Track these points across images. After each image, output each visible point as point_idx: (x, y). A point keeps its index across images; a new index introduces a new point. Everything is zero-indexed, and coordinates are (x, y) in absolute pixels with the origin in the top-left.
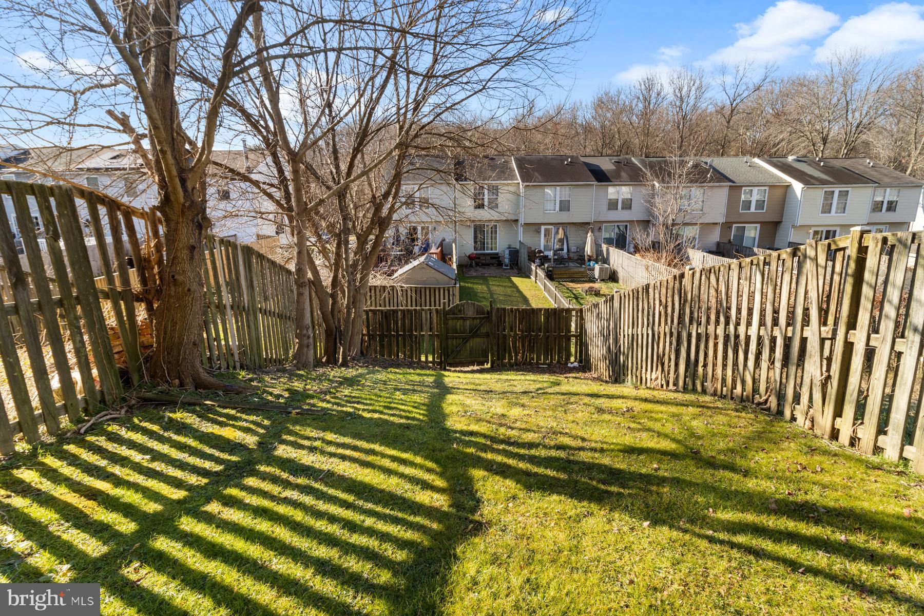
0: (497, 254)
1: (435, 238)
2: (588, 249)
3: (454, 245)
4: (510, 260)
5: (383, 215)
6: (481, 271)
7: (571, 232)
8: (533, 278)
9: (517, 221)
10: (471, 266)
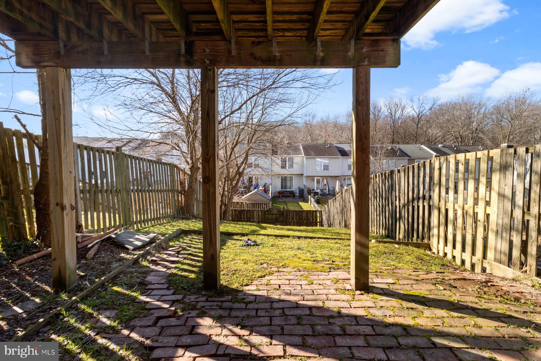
0: (293, 191)
1: (261, 183)
2: (337, 189)
3: (271, 186)
4: (299, 193)
5: (240, 171)
6: (284, 199)
7: (330, 180)
8: (309, 202)
9: (302, 175)
10: (279, 197)
